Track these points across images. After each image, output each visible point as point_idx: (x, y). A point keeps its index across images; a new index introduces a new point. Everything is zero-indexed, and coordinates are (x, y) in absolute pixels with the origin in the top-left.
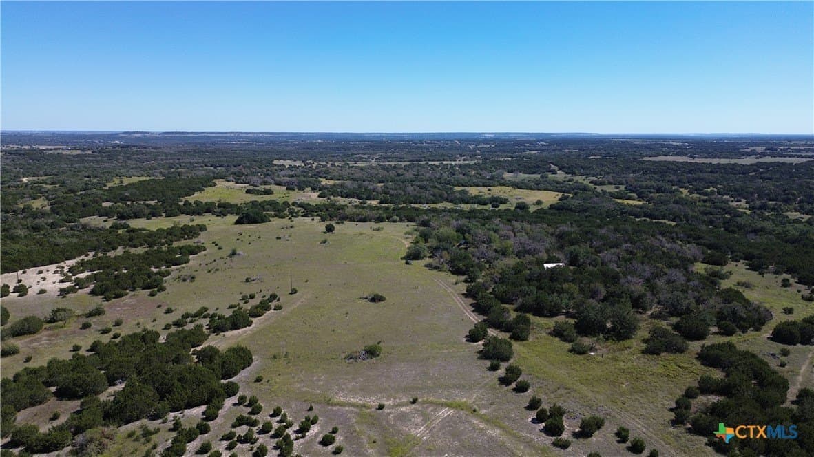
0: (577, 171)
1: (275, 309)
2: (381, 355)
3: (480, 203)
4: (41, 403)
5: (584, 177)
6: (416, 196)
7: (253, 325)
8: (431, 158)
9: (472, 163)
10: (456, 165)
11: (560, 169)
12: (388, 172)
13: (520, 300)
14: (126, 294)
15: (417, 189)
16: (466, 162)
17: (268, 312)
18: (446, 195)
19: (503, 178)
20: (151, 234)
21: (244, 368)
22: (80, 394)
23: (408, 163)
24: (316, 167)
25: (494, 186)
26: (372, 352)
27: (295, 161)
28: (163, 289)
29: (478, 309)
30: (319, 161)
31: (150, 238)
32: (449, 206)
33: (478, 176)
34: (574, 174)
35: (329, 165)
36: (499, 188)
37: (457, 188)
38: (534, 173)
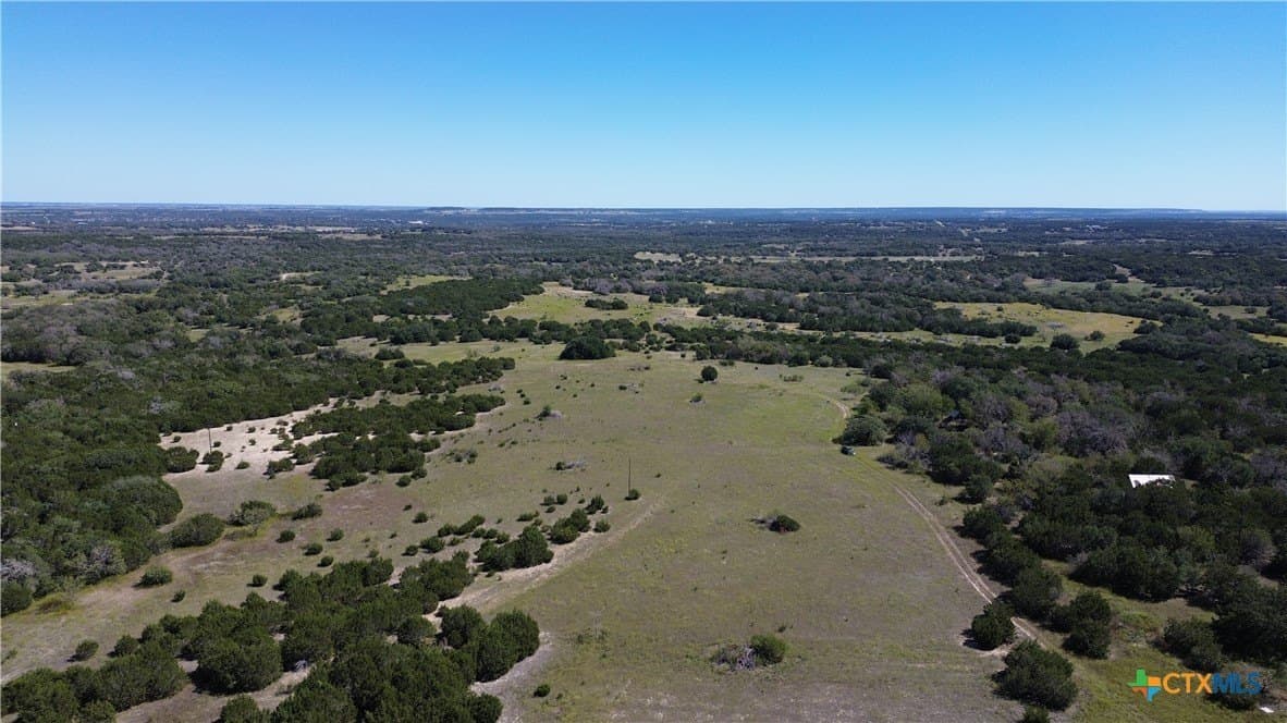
0: (1166, 279)
1: (596, 530)
2: (785, 660)
3: (982, 333)
4: (166, 695)
5: (1182, 290)
6: (865, 317)
7: (554, 561)
8: (891, 250)
9: (967, 259)
10: (938, 263)
11: (1133, 274)
12: (817, 273)
13: (1083, 557)
14: (364, 479)
15: (867, 304)
16: (956, 259)
17: (584, 535)
18: (919, 317)
19: (1024, 289)
20: (430, 372)
21: (521, 659)
22: (231, 686)
23: (852, 259)
24: (700, 264)
25: (1008, 301)
26: (766, 653)
27: (668, 254)
28: (422, 474)
29: (990, 566)
30: (706, 254)
31: (427, 379)
32: (926, 337)
33: (978, 282)
34: (1162, 284)
35: (720, 262)
36: (1019, 305)
37: (940, 305)
38: (1083, 280)
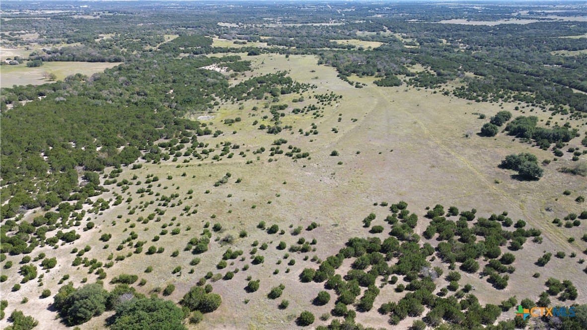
0: (396, 30)
3: (342, 48)
5: (400, 34)
6: (312, 45)
8: (314, 21)
9: (339, 24)
10: (330, 26)
11: (388, 29)
12: (291, 31)
16: (336, 24)
18: (326, 44)
19: (356, 35)
23: (301, 25)
24: (246, 28)
25: (350, 39)
27: (231, 23)
30: (247, 23)
32: (328, 49)
33: (342, 33)
34: (395, 32)
35: (254, 26)
36: (353, 40)
37: (331, 41)
38: (374, 31)
